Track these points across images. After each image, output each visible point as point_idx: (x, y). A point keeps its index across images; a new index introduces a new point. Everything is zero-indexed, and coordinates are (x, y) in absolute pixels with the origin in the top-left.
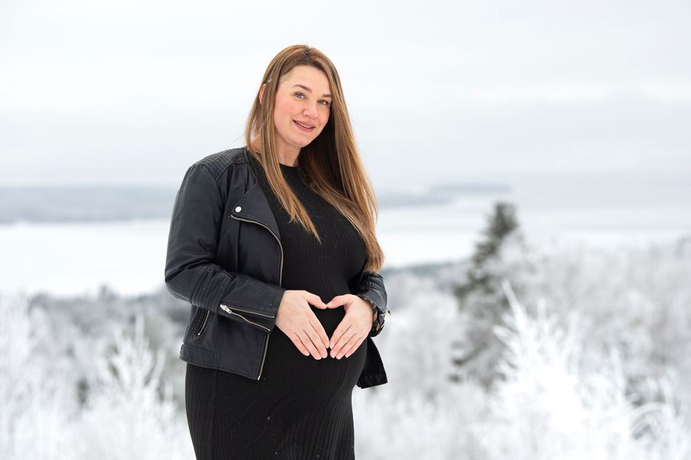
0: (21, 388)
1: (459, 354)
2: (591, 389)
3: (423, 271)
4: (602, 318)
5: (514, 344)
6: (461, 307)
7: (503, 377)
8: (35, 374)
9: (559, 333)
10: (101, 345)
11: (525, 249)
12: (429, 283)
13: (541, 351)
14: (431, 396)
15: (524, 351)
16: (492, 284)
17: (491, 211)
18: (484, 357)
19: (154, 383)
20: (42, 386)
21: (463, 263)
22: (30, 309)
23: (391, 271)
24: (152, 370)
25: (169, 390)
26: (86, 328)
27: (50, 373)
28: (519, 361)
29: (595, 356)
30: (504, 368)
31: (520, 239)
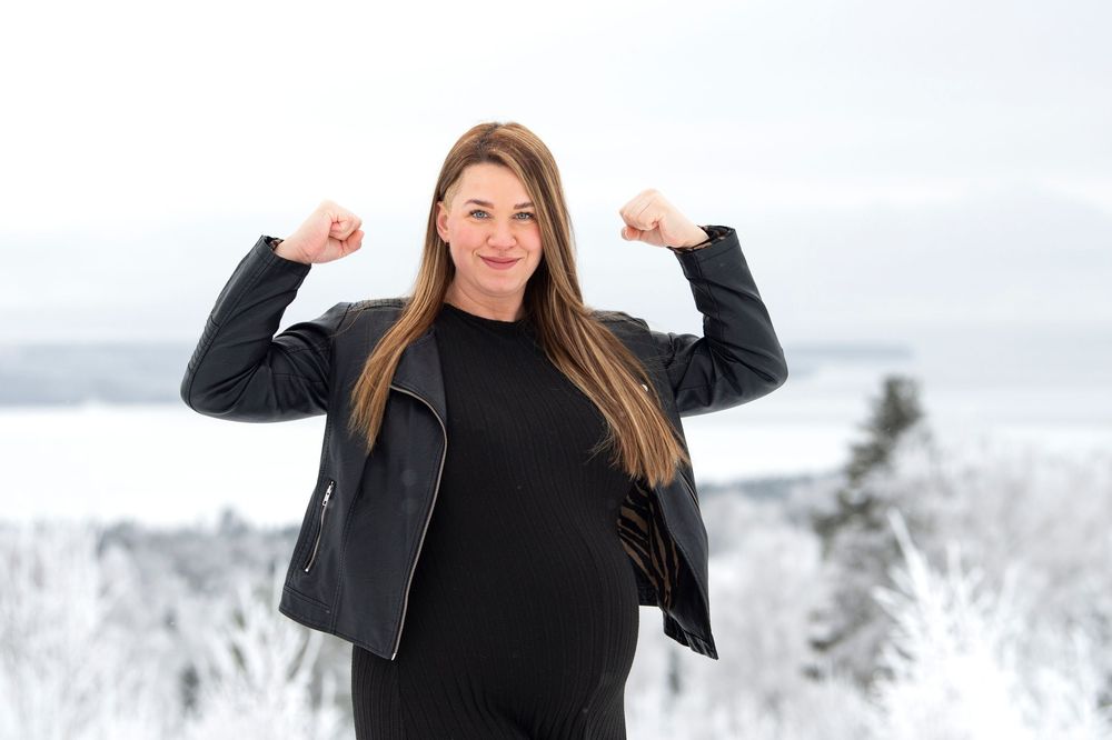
0: (84, 682)
1: (822, 631)
2: (1037, 696)
3: (763, 489)
4: (1063, 574)
5: (908, 619)
6: (826, 553)
7: (889, 673)
8: (107, 658)
9: (987, 599)
10: (220, 610)
11: (935, 455)
12: (772, 510)
13: (953, 630)
14: (772, 702)
15: (924, 630)
16: (877, 513)
17: (877, 391)
18: (866, 636)
19: (304, 676)
20: (119, 677)
21: (830, 476)
22: (101, 549)
23: (711, 489)
24: (301, 654)
25: (330, 687)
26: (198, 580)
27: (134, 657)
28: (916, 646)
29: (1051, 637)
30: (890, 658)
31: (927, 438)
